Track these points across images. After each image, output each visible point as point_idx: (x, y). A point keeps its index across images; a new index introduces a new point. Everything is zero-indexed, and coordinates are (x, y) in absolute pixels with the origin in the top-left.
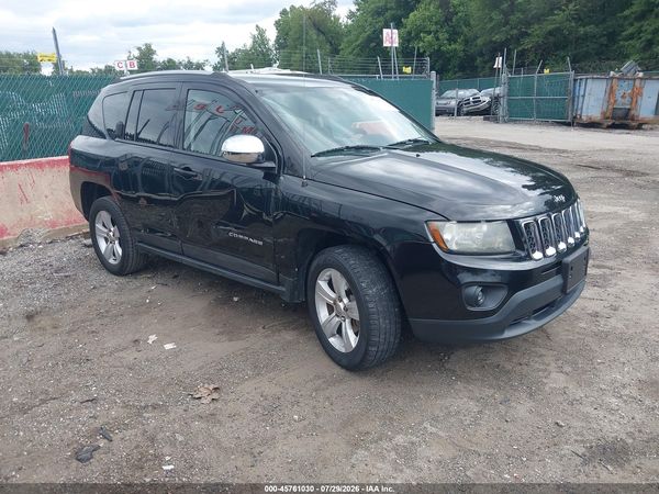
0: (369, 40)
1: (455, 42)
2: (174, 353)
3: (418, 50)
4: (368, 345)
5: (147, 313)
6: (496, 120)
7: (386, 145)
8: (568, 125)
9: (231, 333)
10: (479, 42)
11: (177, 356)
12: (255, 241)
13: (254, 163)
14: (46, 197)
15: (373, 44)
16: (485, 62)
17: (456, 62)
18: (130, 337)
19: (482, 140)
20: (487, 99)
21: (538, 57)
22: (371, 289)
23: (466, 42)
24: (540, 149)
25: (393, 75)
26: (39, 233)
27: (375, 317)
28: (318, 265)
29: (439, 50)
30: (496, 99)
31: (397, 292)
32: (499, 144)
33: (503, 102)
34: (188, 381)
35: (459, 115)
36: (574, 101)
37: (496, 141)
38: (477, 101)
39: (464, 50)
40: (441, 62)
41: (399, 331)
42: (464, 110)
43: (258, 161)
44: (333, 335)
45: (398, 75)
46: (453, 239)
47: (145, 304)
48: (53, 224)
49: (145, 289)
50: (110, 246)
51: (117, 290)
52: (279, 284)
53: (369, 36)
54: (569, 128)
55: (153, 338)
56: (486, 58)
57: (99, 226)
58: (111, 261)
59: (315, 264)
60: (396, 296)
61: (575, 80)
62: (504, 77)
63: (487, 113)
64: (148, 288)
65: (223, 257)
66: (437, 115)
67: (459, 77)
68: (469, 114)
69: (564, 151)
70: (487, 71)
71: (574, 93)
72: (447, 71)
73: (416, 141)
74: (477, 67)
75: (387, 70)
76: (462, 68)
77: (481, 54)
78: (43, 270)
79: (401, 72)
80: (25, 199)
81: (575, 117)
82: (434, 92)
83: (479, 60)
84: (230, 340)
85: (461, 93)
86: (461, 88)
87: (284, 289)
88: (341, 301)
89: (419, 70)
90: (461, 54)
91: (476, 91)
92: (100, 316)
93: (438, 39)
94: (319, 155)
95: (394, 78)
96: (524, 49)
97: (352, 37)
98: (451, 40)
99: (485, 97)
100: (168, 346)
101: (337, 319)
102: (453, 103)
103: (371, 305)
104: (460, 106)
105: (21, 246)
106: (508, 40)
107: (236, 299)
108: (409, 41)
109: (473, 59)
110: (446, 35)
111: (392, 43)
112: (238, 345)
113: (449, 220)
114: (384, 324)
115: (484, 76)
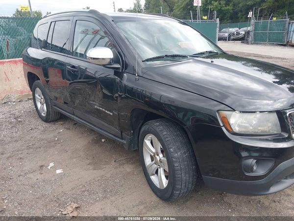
0: (188, 5)
1: (229, 5)
2: (61, 176)
3: (211, 9)
4: (173, 189)
5: (53, 146)
6: (248, 43)
7: (191, 54)
8: (285, 45)
9: (96, 164)
10: (241, 5)
11: (61, 179)
12: (109, 112)
13: (107, 65)
14: (18, 78)
15: (189, 7)
16: (243, 15)
17: (229, 15)
18: (40, 164)
19: (241, 53)
20: (243, 33)
21: (269, 12)
22: (177, 153)
23: (234, 5)
24: (271, 58)
25: (198, 20)
26: (14, 97)
27: (179, 172)
28: (144, 131)
29: (221, 9)
30: (248, 33)
31: (194, 155)
32: (250, 55)
33: (252, 34)
34: (62, 199)
35: (229, 40)
36: (288, 33)
37: (248, 53)
38: (238, 34)
39: (233, 9)
40: (221, 15)
41: (195, 180)
42: (232, 38)
43: (110, 64)
44: (153, 175)
45: (200, 20)
46: (236, 123)
47: (55, 141)
48: (22, 92)
49: (57, 131)
50: (42, 107)
51: (42, 131)
52: (122, 138)
53: (187, 3)
54: (285, 47)
55: (52, 164)
56: (243, 13)
57: (37, 95)
58: (43, 114)
59: (142, 130)
60: (194, 158)
61: (289, 23)
62: (253, 21)
63: (243, 39)
64: (59, 130)
65: (94, 119)
66: (219, 40)
67: (230, 22)
68: (234, 40)
69: (284, 59)
70: (244, 19)
71: (288, 30)
72: (224, 19)
73: (210, 52)
74: (239, 18)
75: (195, 18)
76: (231, 18)
77: (241, 11)
78: (9, 117)
79: (202, 19)
80: (7, 79)
81: (288, 42)
82: (218, 29)
83: (240, 14)
84: (94, 169)
85: (231, 29)
86: (230, 27)
87: (125, 142)
88: (158, 155)
89: (211, 18)
90: (231, 11)
91: (238, 29)
92: (29, 148)
93: (220, 4)
94: (148, 60)
95: (198, 21)
96: (263, 9)
97: (179, 4)
98: (227, 4)
99: (242, 32)
100: (59, 171)
101: (156, 166)
102: (227, 35)
103: (176, 165)
104: (230, 36)
105: (5, 103)
106: (254, 4)
107: (103, 140)
108: (206, 5)
109: (236, 13)
110: (224, 2)
111: (198, 4)
112: (98, 173)
113: (234, 110)
114: (185, 176)
115: (242, 22)
